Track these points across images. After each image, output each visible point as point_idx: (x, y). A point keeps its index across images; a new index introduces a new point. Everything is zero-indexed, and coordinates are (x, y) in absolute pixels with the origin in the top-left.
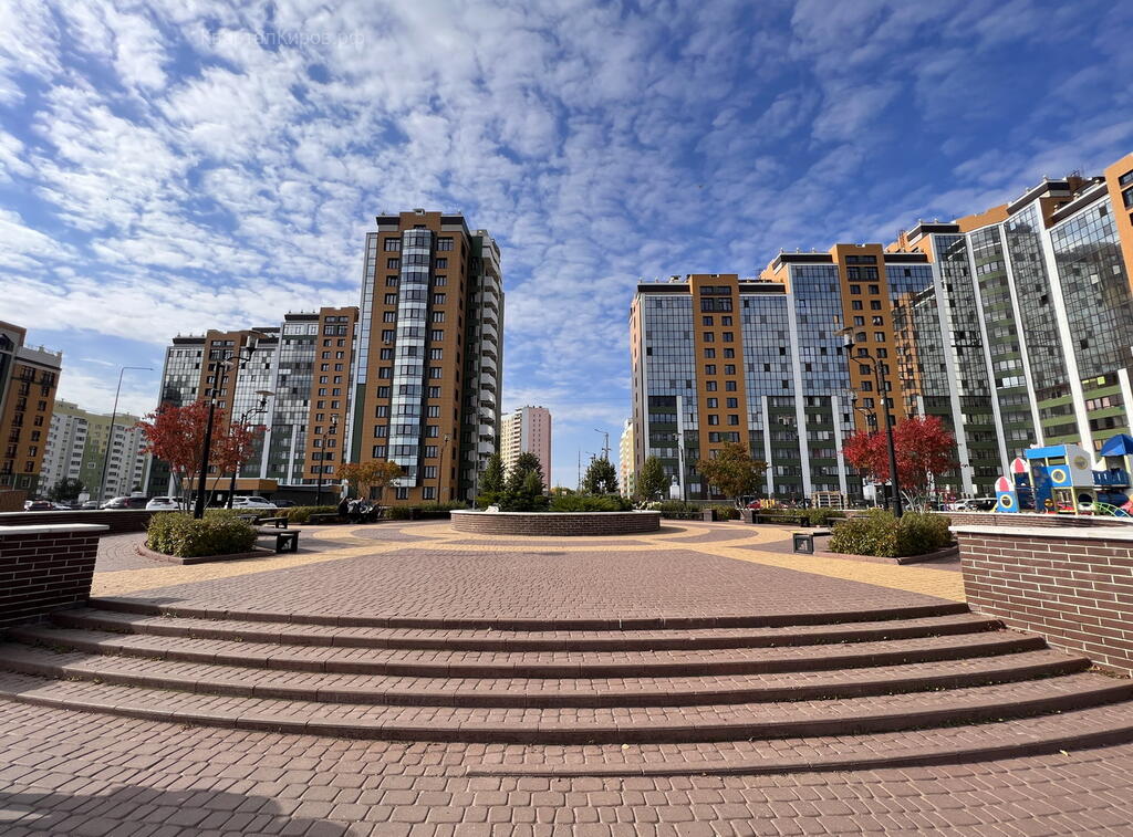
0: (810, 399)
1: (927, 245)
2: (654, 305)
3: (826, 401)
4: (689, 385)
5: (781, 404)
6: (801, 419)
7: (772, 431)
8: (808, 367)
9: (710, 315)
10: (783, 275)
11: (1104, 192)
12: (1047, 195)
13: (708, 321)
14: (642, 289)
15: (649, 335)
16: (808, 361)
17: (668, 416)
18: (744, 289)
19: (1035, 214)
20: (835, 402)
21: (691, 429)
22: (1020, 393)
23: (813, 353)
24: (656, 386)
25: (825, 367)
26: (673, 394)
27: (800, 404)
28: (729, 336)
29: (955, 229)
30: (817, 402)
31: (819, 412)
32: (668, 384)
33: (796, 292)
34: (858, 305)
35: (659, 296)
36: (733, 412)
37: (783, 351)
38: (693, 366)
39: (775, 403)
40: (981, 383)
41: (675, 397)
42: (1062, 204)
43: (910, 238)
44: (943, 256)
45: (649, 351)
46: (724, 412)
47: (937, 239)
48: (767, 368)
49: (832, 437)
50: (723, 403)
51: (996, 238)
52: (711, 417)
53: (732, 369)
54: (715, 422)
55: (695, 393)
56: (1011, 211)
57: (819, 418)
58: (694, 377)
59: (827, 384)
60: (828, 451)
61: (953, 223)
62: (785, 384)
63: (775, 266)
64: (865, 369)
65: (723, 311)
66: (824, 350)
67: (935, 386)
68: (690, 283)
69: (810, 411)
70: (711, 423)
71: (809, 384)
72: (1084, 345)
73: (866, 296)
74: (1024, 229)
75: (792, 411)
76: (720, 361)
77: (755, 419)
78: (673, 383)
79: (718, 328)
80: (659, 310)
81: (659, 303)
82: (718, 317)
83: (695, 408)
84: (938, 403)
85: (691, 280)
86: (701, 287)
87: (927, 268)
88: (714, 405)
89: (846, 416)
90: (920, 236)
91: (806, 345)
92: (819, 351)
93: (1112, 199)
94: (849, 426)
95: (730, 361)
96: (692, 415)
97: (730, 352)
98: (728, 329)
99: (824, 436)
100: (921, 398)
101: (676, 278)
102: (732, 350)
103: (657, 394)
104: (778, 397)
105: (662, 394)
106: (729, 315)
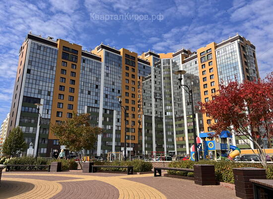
0: (105, 110)
1: (150, 59)
2: (36, 47)
3: (112, 111)
4: (49, 94)
5: (93, 110)
6: (101, 119)
8: (106, 96)
9: (66, 61)
10: (101, 53)
11: (196, 57)
12: (183, 53)
13: (65, 64)
14: (30, 37)
15: (30, 62)
16: (107, 93)
17: (34, 109)
18: (84, 54)
19: (179, 59)
20: (115, 112)
21: (46, 117)
22: (170, 118)
23: (109, 90)
24: (29, 91)
25: (113, 97)
26: (39, 97)
28: (73, 74)
29: (159, 56)
30: (108, 112)
31: (108, 115)
32: (37, 91)
33: (106, 62)
34: (127, 74)
35: (40, 44)
36: (70, 111)
37: (97, 87)
38: (53, 85)
39: (91, 110)
40: (161, 112)
41: (40, 99)
43: (146, 55)
44: (155, 65)
45: (29, 71)
46: (65, 110)
47: (154, 58)
48: (89, 93)
49: (112, 128)
50: (66, 106)
51: (169, 64)
52: (58, 113)
53: (72, 90)
54: (60, 116)
55: (51, 99)
56: (174, 56)
57: (108, 119)
58: (52, 90)
59: (113, 105)
60: (109, 135)
61: (158, 54)
62: (96, 102)
63: (98, 49)
64: (127, 101)
65: (72, 61)
66: (113, 90)
67: (148, 111)
68: (58, 43)
69: (105, 116)
70: (58, 115)
71: (106, 104)
72: (188, 104)
73: (130, 72)
74: (176, 63)
75: (98, 114)
76: (68, 85)
78: (40, 92)
79: (69, 69)
80: (39, 51)
81: (39, 47)
82: (69, 63)
83: (50, 106)
84: (148, 118)
85: (59, 41)
86: (64, 47)
87: (150, 68)
88: (61, 107)
89: (118, 120)
90: (149, 55)
91: (107, 86)
92: (111, 91)
93: (198, 59)
94: (119, 124)
95: (72, 86)
96: (48, 110)
97: (73, 82)
98: (74, 70)
99: (109, 127)
100: (143, 116)
101: (51, 38)
102: (74, 81)
103: (29, 95)
104: (92, 107)
105: (32, 96)
106: (75, 64)
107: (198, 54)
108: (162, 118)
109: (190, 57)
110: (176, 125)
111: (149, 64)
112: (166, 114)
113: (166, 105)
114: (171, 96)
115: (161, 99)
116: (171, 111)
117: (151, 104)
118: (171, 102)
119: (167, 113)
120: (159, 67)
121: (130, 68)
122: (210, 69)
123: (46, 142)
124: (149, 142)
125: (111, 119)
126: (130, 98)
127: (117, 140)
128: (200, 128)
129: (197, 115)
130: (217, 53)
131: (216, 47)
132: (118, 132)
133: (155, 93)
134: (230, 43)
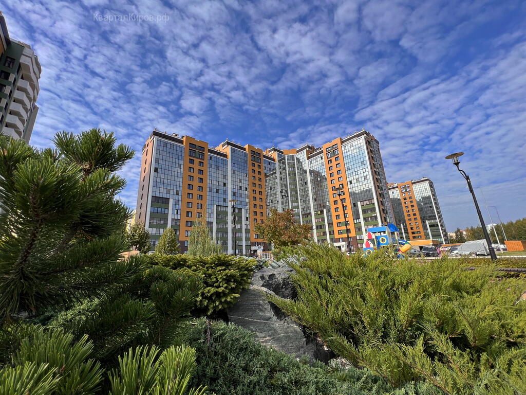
0: (234, 209)
1: (275, 155)
2: (162, 144)
3: (240, 210)
4: (178, 194)
5: (222, 209)
6: (230, 218)
7: (218, 223)
8: (234, 194)
9: (193, 158)
12: (307, 149)
13: (192, 162)
14: (156, 134)
15: (157, 160)
16: (235, 191)
17: (163, 210)
18: (210, 151)
19: (304, 154)
20: (243, 211)
21: (176, 218)
22: (298, 215)
23: (236, 188)
24: (157, 191)
25: (241, 196)
26: (168, 197)
28: (201, 172)
29: (282, 153)
30: (237, 211)
31: (237, 214)
32: (165, 191)
33: (232, 159)
34: (254, 171)
35: (166, 141)
36: (200, 211)
37: (225, 184)
38: (181, 183)
39: (219, 209)
41: (169, 199)
42: (311, 154)
43: (270, 151)
44: (279, 161)
45: (156, 170)
46: (195, 210)
47: (278, 154)
48: (217, 191)
49: (241, 227)
50: (195, 206)
51: (293, 160)
52: (188, 212)
53: (201, 188)
54: (190, 216)
55: (180, 198)
56: (298, 152)
57: (237, 218)
58: (181, 189)
59: (241, 203)
60: (239, 234)
61: (282, 150)
62: (225, 200)
63: (223, 146)
64: (255, 198)
65: (199, 158)
66: (241, 187)
68: (184, 139)
69: (233, 215)
70: (187, 216)
71: (234, 202)
72: (315, 200)
73: (256, 169)
75: (226, 213)
76: (196, 183)
77: (210, 217)
78: (168, 191)
80: (165, 148)
81: (166, 145)
82: (197, 161)
83: (180, 206)
86: (190, 143)
87: (275, 164)
88: (190, 206)
89: (247, 218)
90: (273, 151)
91: (234, 184)
92: (239, 188)
93: (324, 155)
94: (248, 223)
95: (201, 185)
96: (177, 210)
98: (201, 168)
99: (238, 226)
101: (176, 135)
102: (202, 179)
103: (157, 195)
104: (221, 206)
105: (161, 196)
106: (202, 161)
107: (323, 150)
109: (315, 153)
110: (303, 222)
111: (274, 160)
113: (292, 202)
114: (297, 193)
115: (287, 196)
116: (298, 207)
117: (278, 202)
118: (297, 199)
119: (294, 210)
120: (284, 163)
122: (337, 165)
125: (240, 218)
127: (247, 239)
128: (329, 224)
129: (325, 210)
130: (343, 148)
131: (342, 142)
132: (247, 231)
133: (281, 190)
134: (356, 138)
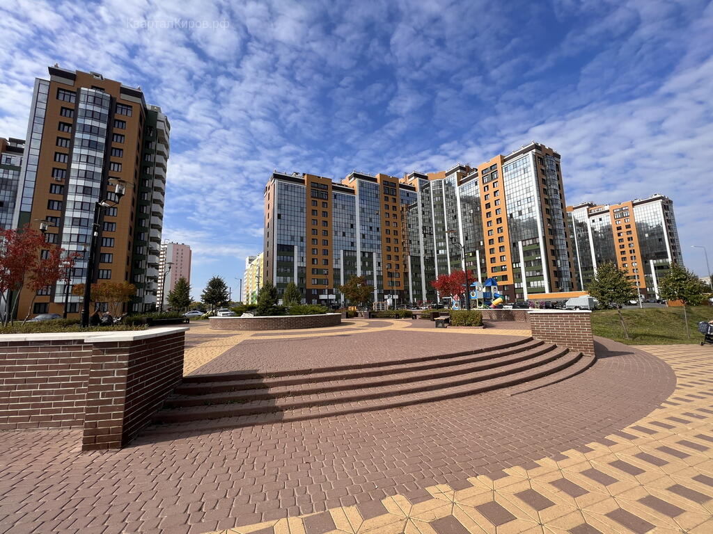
0: (363, 253)
1: (415, 182)
2: (283, 187)
3: (371, 254)
4: (302, 240)
5: (350, 255)
6: (359, 264)
7: (345, 270)
8: (363, 236)
9: (315, 199)
10: (354, 184)
11: (476, 175)
12: (459, 171)
13: (315, 203)
14: (276, 176)
15: (279, 206)
16: (364, 233)
17: (289, 258)
18: (334, 188)
19: (454, 178)
20: (375, 255)
21: (302, 266)
22: (444, 257)
23: (366, 229)
24: (282, 238)
25: (371, 237)
26: (292, 244)
27: (359, 256)
28: (325, 214)
29: (426, 178)
30: (367, 255)
31: (367, 258)
32: (289, 238)
33: (360, 195)
34: (387, 206)
35: (287, 183)
36: (326, 257)
37: (352, 226)
38: (305, 229)
39: (347, 254)
40: (431, 251)
41: (293, 246)
42: (464, 177)
43: (410, 177)
44: (422, 189)
45: (279, 216)
46: (320, 257)
47: (420, 180)
48: (344, 234)
49: (372, 273)
50: (320, 252)
51: (441, 186)
52: (313, 260)
53: (326, 233)
54: (316, 263)
55: (305, 246)
56: (447, 175)
57: (367, 264)
58: (305, 235)
59: (371, 246)
60: (370, 281)
61: (426, 175)
62: (353, 244)
63: (350, 178)
64: (388, 240)
65: (323, 199)
66: (371, 228)
67: (415, 251)
68: (305, 178)
69: (363, 260)
70: (313, 263)
71: (363, 245)
72: (467, 239)
73: (391, 203)
74: (450, 184)
75: (355, 259)
76: (320, 228)
77: (337, 263)
78: (292, 238)
79: (320, 209)
80: (286, 192)
81: (287, 187)
82: (320, 202)
83: (305, 253)
84: (416, 260)
85: (306, 176)
86: (312, 182)
87: (416, 194)
88: (316, 253)
89: (379, 263)
90: (413, 178)
91: (363, 224)
92: (369, 228)
93: (479, 179)
94: (380, 269)
95: (326, 228)
96: (303, 257)
97: (325, 223)
98: (325, 210)
99: (369, 273)
100: (409, 257)
101: (297, 174)
102: (327, 222)
103: (282, 243)
104: (348, 251)
105: (286, 244)
106: (325, 201)
107: (479, 172)
108: (433, 258)
109: (468, 176)
110: (451, 266)
111: (414, 189)
112: (438, 252)
113: (438, 241)
114: (444, 229)
115: (431, 234)
116: (444, 248)
117: (419, 242)
118: (444, 237)
119: (440, 251)
120: (427, 192)
121: (390, 197)
122: (495, 192)
123: (305, 292)
124: (418, 288)
125: (371, 264)
126: (392, 237)
127: (379, 287)
128: (481, 269)
129: (477, 252)
130: (504, 170)
131: (503, 161)
132: (379, 278)
133: (424, 228)
134: (522, 155)
